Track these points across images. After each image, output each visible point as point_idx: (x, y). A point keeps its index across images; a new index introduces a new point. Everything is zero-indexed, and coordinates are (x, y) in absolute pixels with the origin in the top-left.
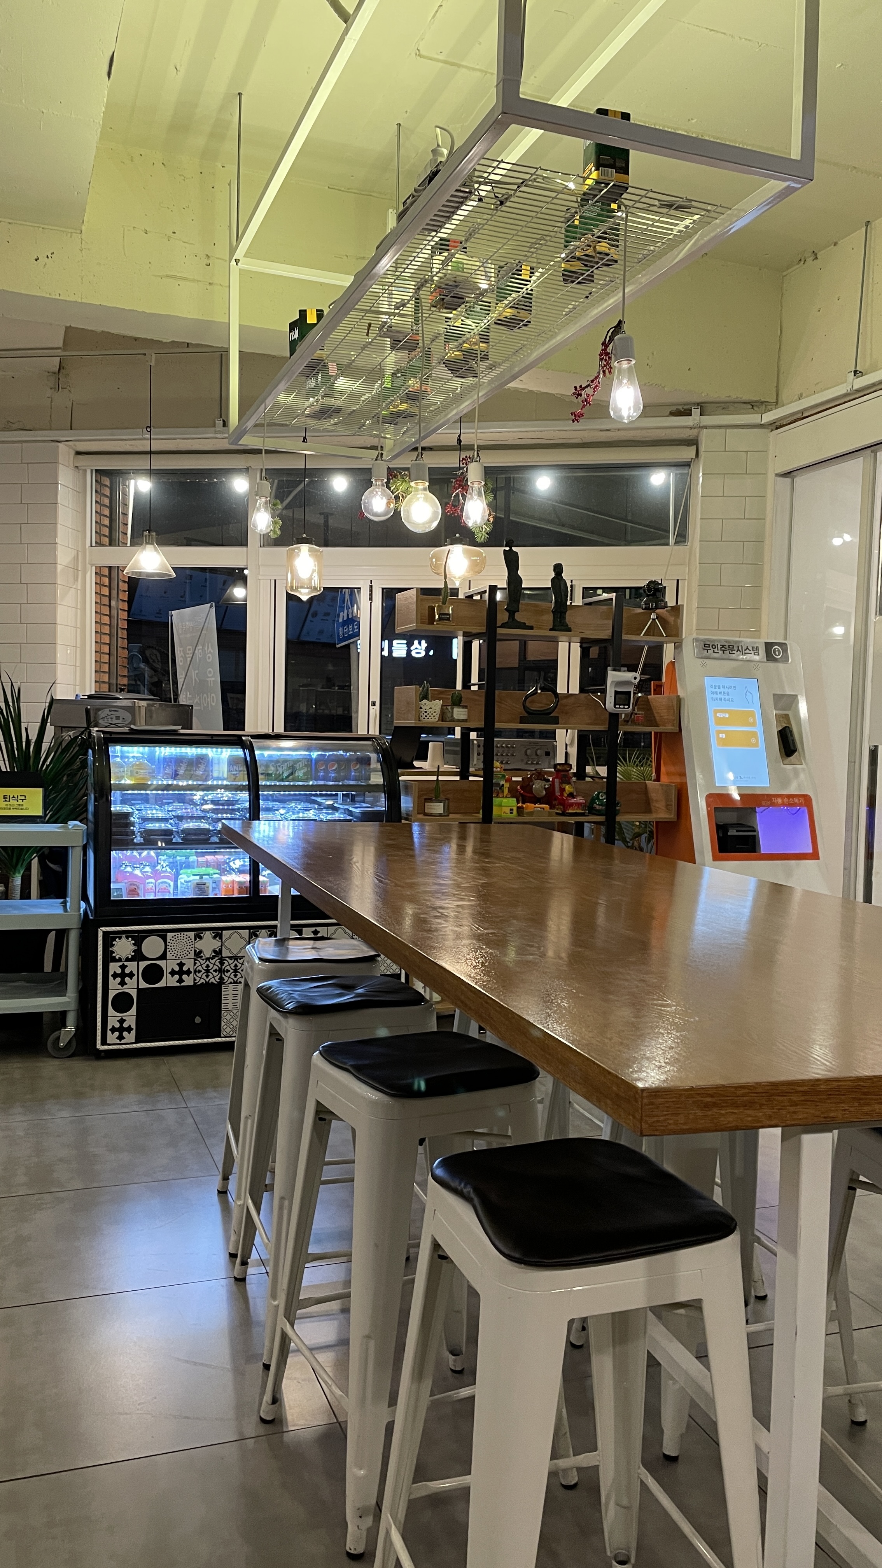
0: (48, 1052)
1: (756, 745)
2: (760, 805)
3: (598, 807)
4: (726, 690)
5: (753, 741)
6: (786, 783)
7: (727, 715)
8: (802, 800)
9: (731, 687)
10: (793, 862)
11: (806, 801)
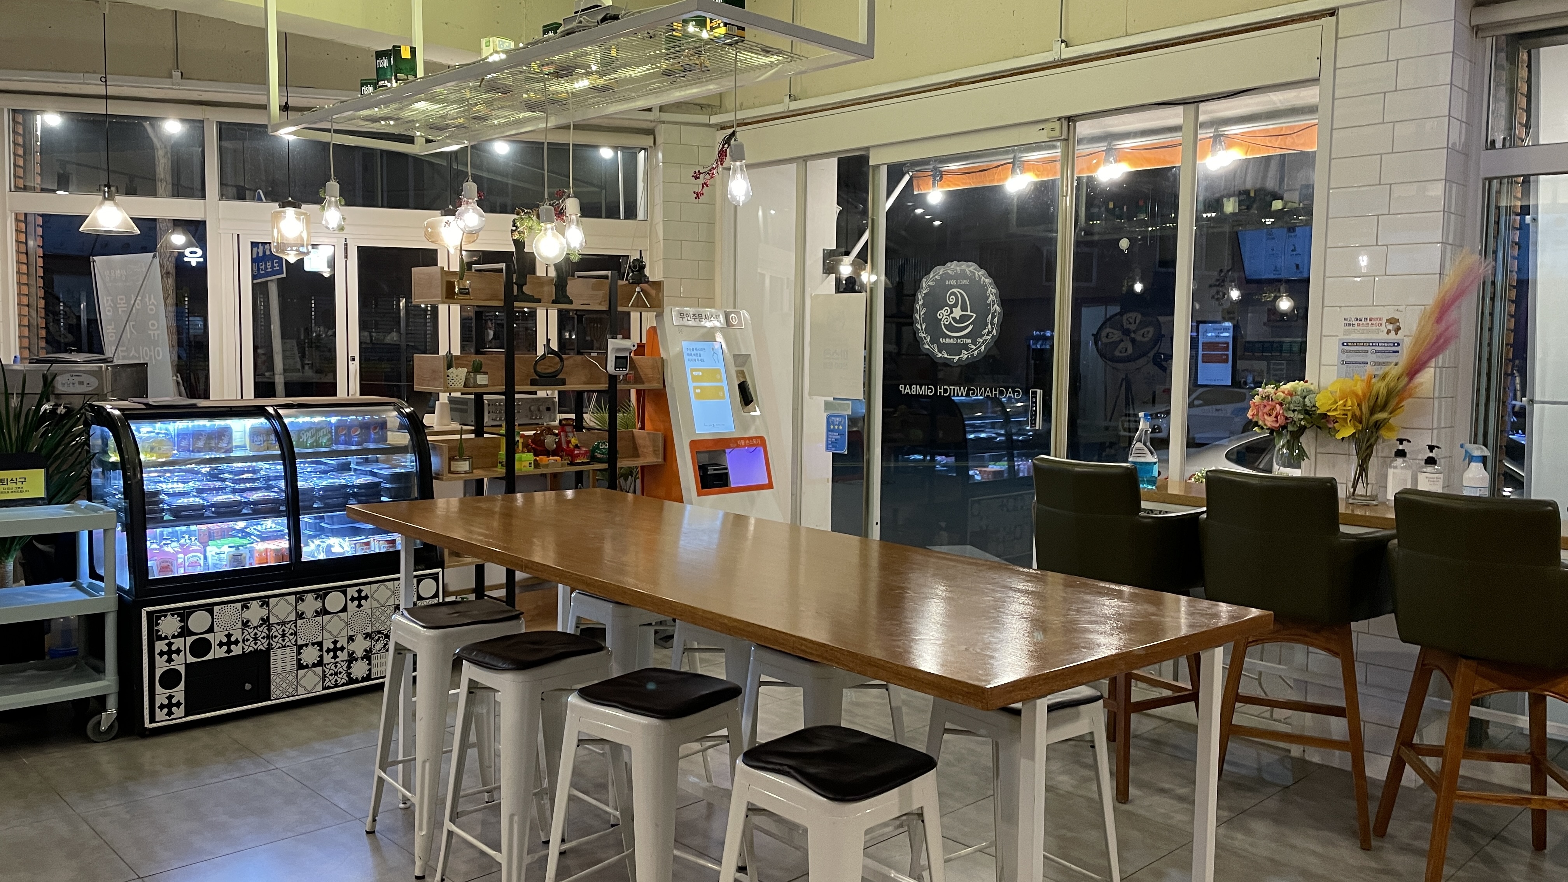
0: (89, 738)
1: (723, 397)
2: (729, 447)
3: (599, 456)
4: (698, 352)
5: (721, 394)
6: (746, 428)
7: (701, 374)
8: (759, 440)
9: (701, 350)
10: (755, 492)
11: (760, 442)
